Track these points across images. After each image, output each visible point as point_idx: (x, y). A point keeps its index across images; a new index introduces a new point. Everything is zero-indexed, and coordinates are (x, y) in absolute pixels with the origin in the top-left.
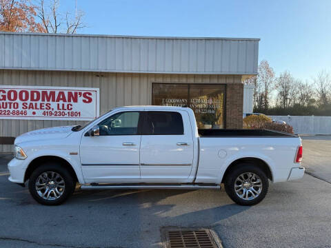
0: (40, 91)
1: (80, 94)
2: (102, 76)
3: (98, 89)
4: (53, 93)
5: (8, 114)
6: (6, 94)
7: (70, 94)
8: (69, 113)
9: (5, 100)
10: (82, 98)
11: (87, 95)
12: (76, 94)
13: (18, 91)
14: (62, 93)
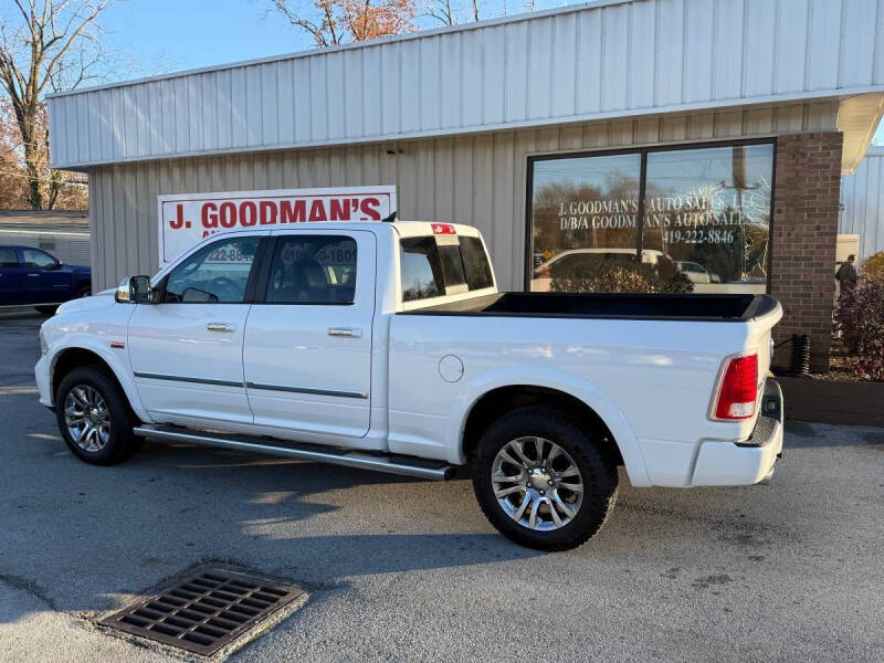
0: (277, 202)
1: (355, 202)
2: (401, 152)
3: (392, 189)
4: (301, 205)
5: (223, 259)
6: (217, 213)
7: (334, 204)
8: (333, 253)
9: (216, 226)
10: (360, 213)
11: (370, 205)
12: (346, 203)
13: (238, 204)
14: (318, 204)
